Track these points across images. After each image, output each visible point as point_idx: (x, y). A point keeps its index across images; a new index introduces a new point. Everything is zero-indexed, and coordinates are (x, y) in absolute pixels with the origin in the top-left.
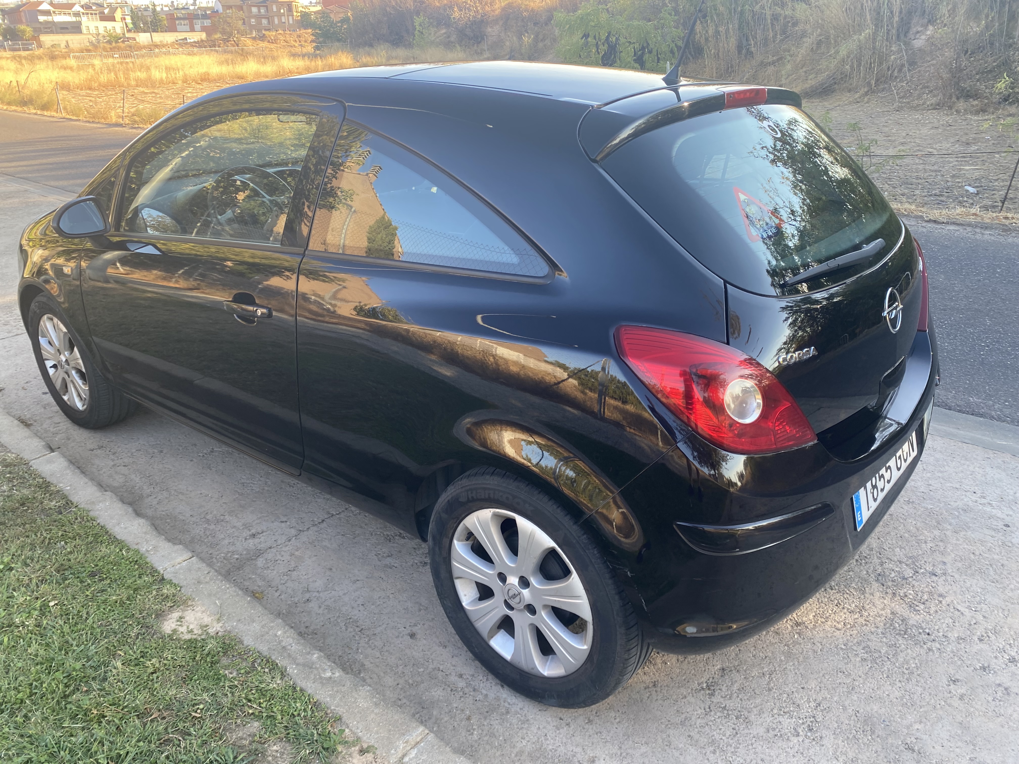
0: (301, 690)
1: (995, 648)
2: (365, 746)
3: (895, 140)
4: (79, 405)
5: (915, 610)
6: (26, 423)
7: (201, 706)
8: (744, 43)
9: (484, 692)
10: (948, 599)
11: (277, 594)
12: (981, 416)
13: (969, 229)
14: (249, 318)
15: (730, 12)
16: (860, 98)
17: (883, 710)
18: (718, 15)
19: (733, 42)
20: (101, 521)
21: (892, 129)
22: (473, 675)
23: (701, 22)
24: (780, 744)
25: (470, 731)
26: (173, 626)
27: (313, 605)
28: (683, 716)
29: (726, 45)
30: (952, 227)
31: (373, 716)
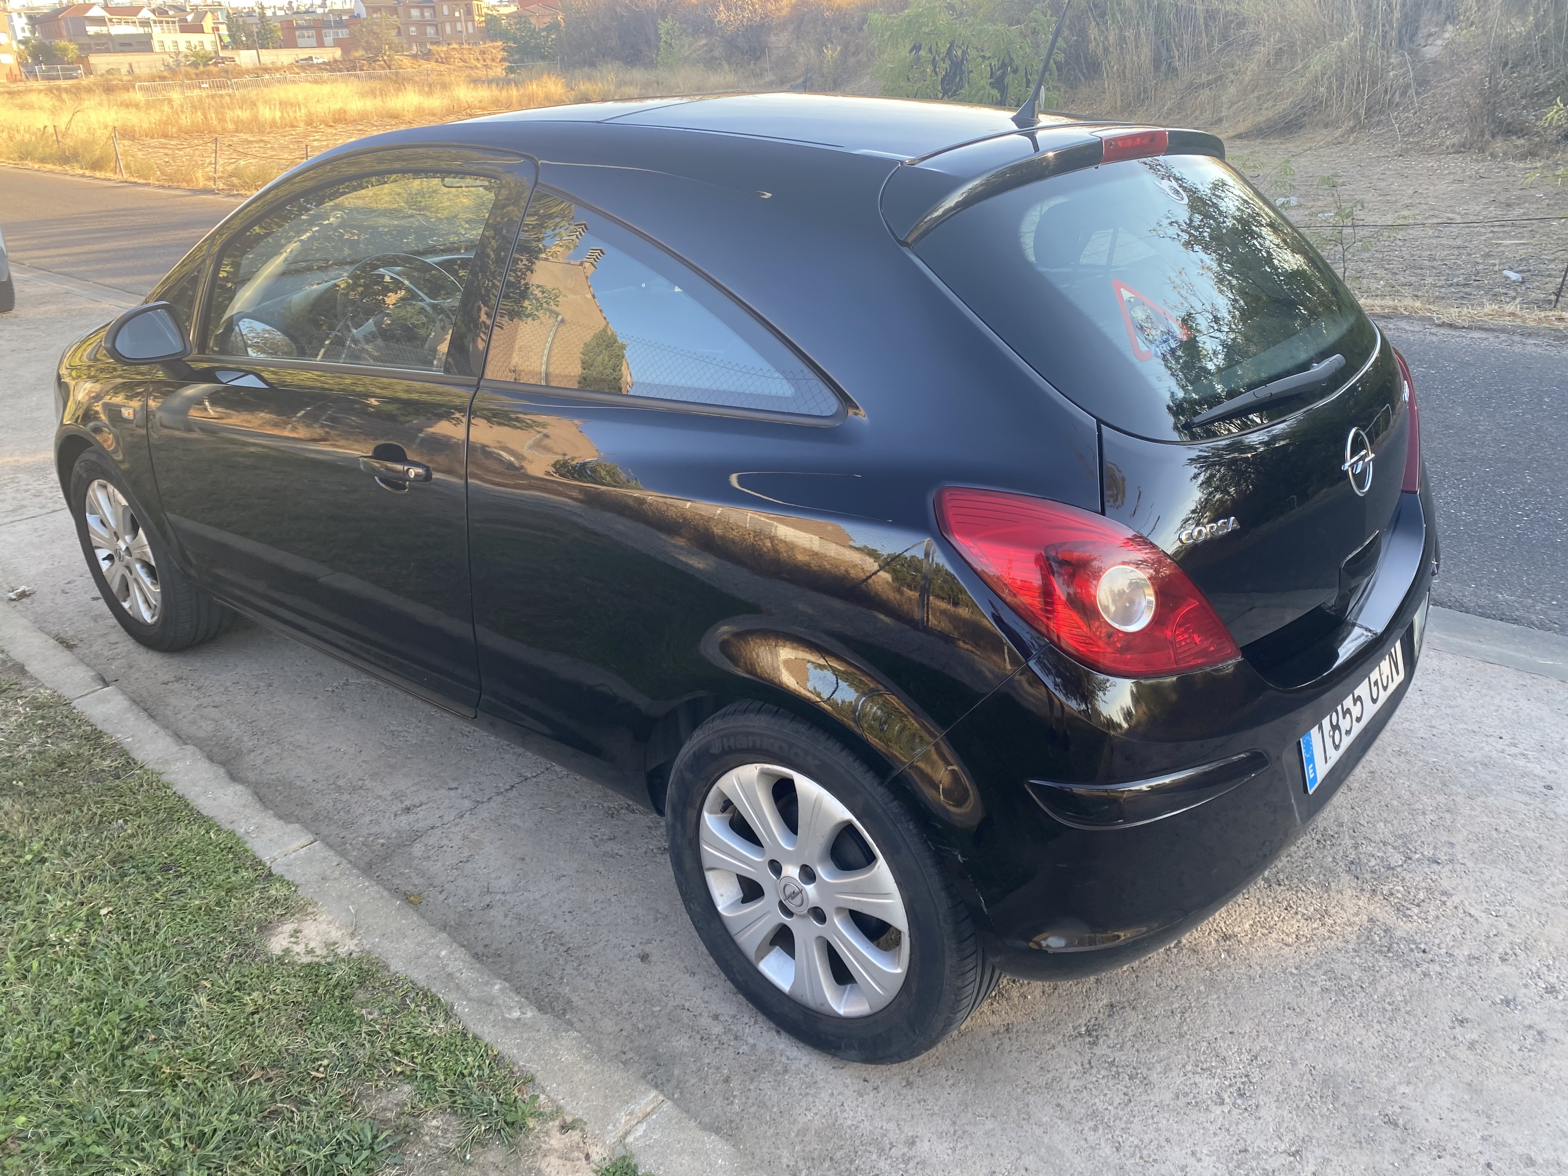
0: (475, 1038)
1: (1525, 971)
2: (569, 1119)
3: (1396, 201)
4: (147, 616)
5: (1405, 915)
6: (67, 645)
7: (325, 1062)
8: (1164, 52)
9: (751, 1041)
10: (1456, 899)
11: (441, 897)
12: (1516, 621)
13: (1503, 337)
14: (396, 482)
15: (1142, 7)
16: (1343, 136)
17: (1352, 1065)
18: (1122, 12)
19: (1146, 53)
20: (179, 789)
21: (1392, 183)
22: (734, 1017)
23: (1098, 24)
24: (1194, 1117)
25: (728, 1099)
26: (285, 944)
27: (496, 914)
28: (1050, 1075)
29: (1135, 58)
30: (1476, 335)
31: (581, 1075)
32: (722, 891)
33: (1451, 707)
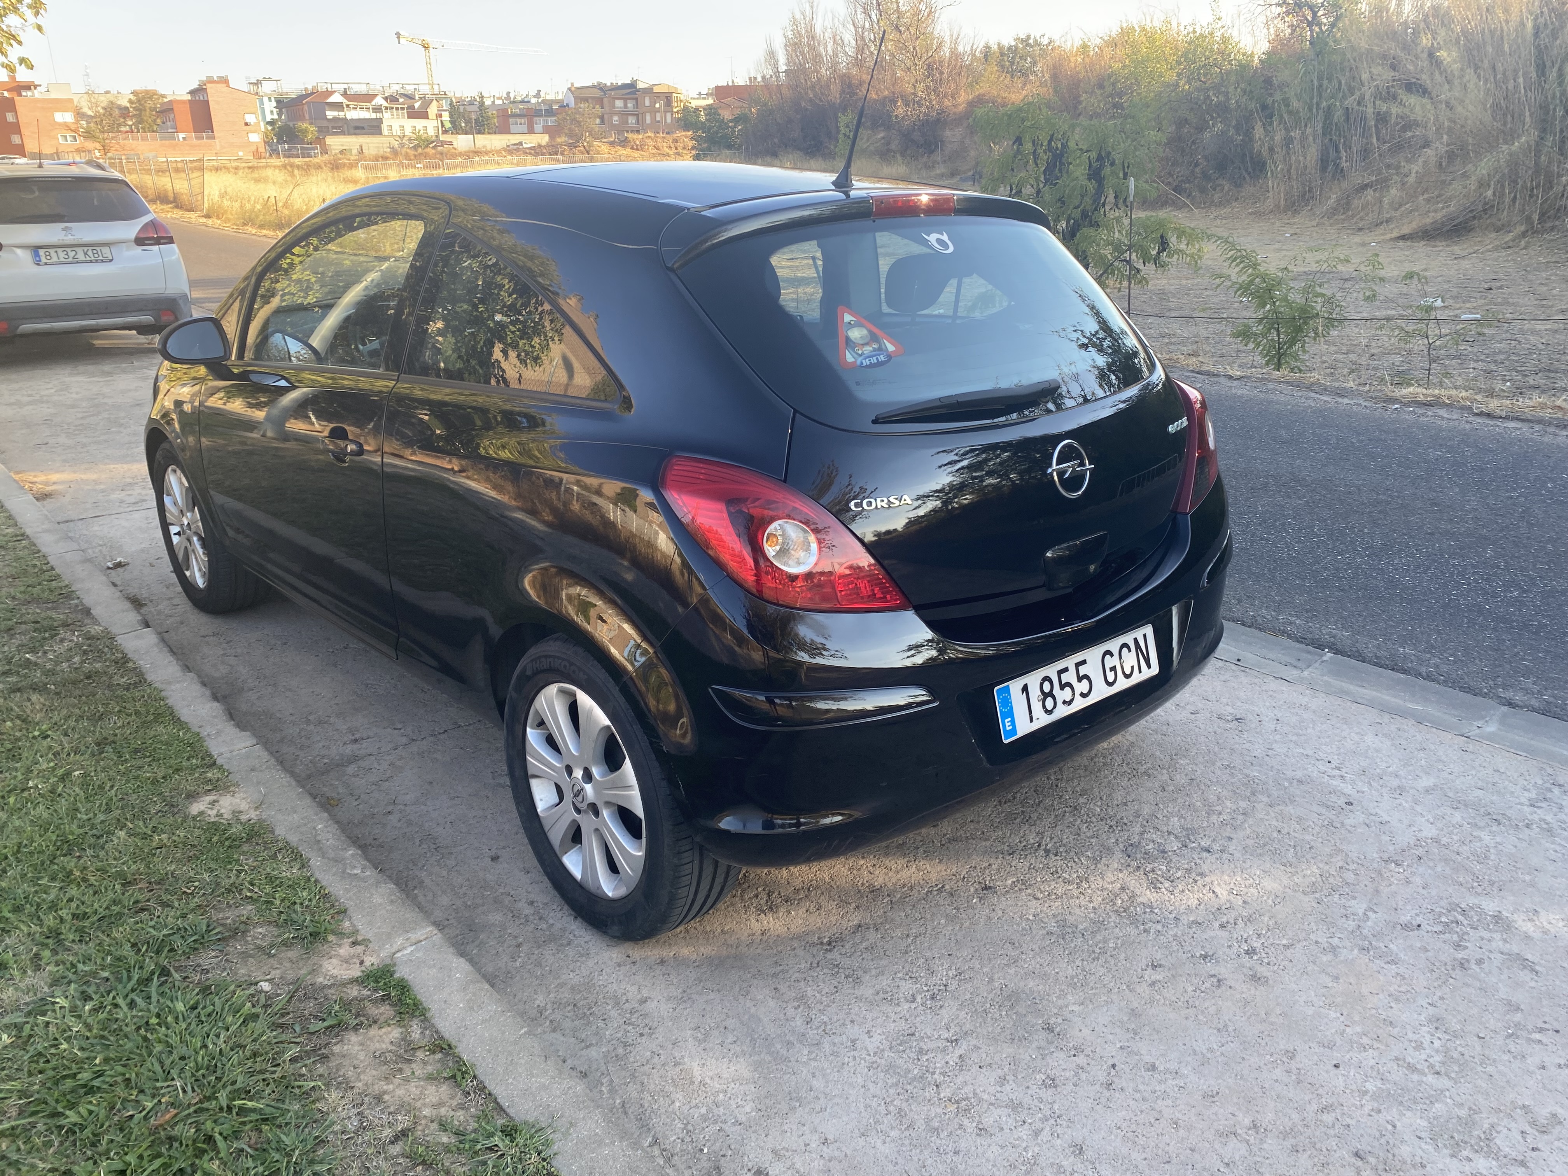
0: (316, 881)
1: (1235, 936)
2: (360, 938)
3: (1552, 306)
4: (200, 582)
5: (1155, 888)
6: (137, 603)
7: (196, 884)
8: (1332, 154)
9: (551, 921)
10: (1207, 879)
11: (356, 803)
12: (1405, 671)
13: (1537, 427)
14: (340, 456)
15: (1310, 110)
17: (1041, 987)
18: (1290, 113)
19: (1313, 153)
20: (170, 702)
21: (1554, 288)
22: (546, 904)
23: (1264, 124)
24: (883, 1008)
25: (514, 959)
26: (202, 808)
27: (393, 819)
28: (780, 968)
29: (1301, 158)
30: (1512, 424)
31: (383, 912)
32: (542, 796)
33: (1298, 735)
